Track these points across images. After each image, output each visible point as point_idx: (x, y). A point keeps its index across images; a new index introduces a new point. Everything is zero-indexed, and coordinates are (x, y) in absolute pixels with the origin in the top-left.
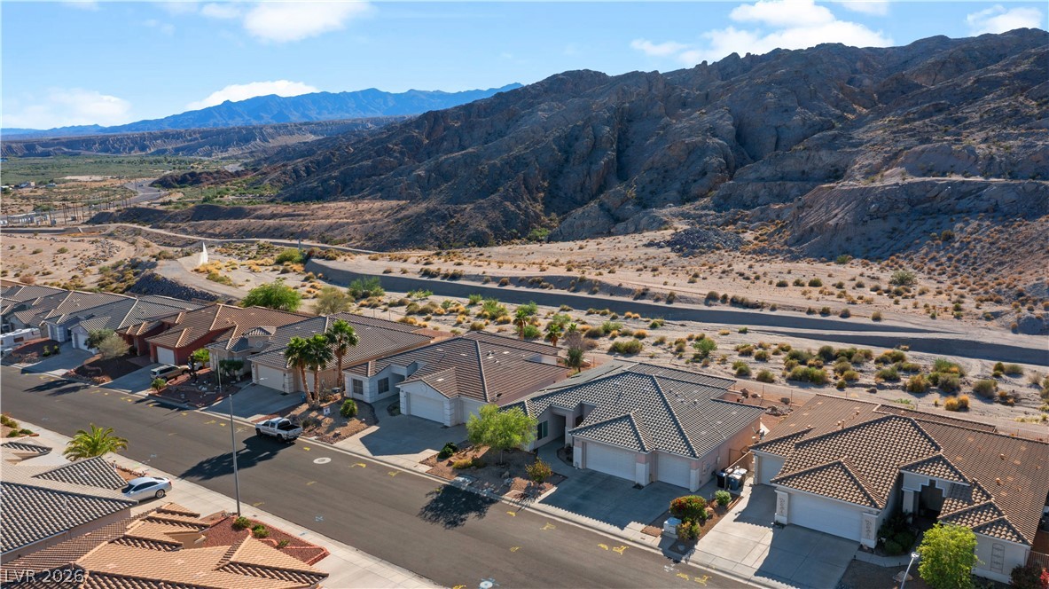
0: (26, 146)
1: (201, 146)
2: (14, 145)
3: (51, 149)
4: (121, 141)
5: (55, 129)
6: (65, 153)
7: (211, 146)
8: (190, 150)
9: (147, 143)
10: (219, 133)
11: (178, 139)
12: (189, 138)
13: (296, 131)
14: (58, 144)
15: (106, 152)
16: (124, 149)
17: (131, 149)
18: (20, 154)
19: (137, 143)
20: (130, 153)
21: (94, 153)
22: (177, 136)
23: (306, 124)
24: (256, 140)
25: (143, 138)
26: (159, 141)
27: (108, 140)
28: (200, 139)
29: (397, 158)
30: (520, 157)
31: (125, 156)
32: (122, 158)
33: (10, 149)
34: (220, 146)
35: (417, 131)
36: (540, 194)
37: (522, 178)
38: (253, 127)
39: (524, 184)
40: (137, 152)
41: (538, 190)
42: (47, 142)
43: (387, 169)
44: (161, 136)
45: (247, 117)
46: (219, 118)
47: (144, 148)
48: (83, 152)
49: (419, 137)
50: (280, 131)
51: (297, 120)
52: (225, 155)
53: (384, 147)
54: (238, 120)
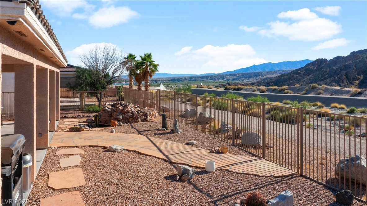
0: (190, 78)
1: (241, 78)
2: (187, 78)
3: (196, 79)
6: (200, 80)
7: (244, 78)
8: (237, 79)
10: (248, 74)
11: (234, 76)
12: (238, 76)
14: (199, 77)
15: (212, 80)
16: (217, 79)
17: (219, 79)
18: (188, 80)
19: (221, 77)
21: (208, 80)
22: (234, 75)
23: (278, 71)
24: (259, 76)
25: (223, 76)
26: (228, 77)
27: (213, 76)
28: (241, 76)
29: (301, 76)
30: (347, 65)
31: (217, 81)
32: (215, 81)
33: (185, 78)
34: (247, 78)
35: (312, 66)
36: (355, 81)
37: (345, 73)
38: (260, 72)
39: (346, 76)
40: (221, 80)
41: (354, 79)
42: (196, 77)
43: (295, 79)
44: (229, 75)
45: (260, 70)
46: (251, 70)
47: (223, 79)
48: (205, 80)
49: (312, 68)
50: (269, 73)
51: (276, 70)
52: (248, 81)
53: (296, 72)
54: (257, 71)
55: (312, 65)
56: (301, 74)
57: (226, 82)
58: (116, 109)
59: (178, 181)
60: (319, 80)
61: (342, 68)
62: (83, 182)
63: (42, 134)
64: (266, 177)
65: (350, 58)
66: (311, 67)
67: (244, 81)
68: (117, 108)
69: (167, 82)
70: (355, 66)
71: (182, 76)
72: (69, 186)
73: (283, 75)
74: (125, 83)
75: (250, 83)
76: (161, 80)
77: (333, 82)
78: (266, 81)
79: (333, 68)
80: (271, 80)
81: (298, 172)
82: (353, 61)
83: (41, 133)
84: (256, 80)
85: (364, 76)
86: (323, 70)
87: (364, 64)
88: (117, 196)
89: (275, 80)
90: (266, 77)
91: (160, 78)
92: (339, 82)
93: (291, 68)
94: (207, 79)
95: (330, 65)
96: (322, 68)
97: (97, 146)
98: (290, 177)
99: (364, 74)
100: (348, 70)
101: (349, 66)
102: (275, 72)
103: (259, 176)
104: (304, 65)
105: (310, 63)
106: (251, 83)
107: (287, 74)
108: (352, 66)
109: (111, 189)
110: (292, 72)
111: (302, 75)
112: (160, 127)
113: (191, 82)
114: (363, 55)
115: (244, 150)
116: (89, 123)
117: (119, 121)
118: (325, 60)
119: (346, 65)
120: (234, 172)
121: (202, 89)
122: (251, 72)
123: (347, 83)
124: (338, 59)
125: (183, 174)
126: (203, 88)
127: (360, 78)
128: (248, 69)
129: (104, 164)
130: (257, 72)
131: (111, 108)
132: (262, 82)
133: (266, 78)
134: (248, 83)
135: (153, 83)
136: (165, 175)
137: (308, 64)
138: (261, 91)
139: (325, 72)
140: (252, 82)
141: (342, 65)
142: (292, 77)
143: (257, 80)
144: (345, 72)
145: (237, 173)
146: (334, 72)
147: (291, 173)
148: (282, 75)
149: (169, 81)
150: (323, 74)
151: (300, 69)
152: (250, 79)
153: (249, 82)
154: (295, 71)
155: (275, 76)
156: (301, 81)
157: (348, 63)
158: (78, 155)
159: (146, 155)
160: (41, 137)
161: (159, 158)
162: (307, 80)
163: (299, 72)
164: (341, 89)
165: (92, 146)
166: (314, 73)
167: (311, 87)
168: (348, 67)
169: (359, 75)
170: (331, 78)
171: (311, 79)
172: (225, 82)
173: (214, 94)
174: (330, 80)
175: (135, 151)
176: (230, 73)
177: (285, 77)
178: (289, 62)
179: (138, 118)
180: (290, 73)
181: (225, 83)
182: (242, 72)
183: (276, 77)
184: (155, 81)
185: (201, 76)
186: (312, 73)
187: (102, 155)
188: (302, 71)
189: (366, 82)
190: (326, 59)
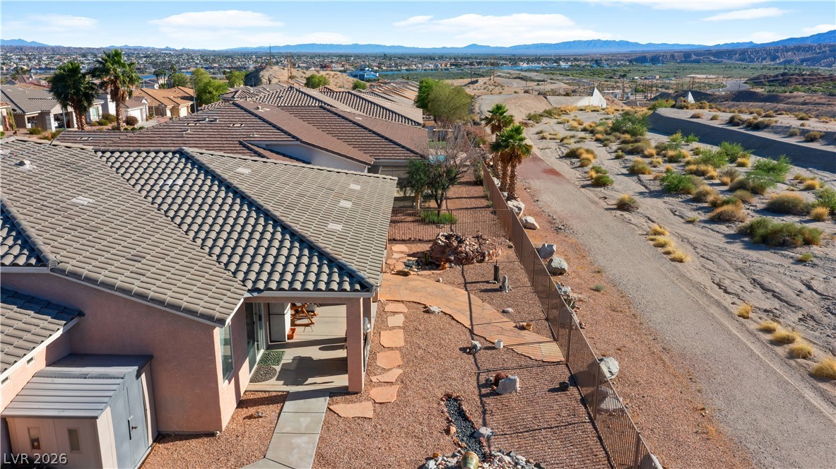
0: (684, 55)
1: (825, 58)
2: (677, 54)
3: (702, 58)
4: (757, 52)
5: (719, 45)
6: (711, 61)
8: (814, 61)
9: (779, 54)
11: (808, 51)
12: (818, 51)
14: (708, 54)
15: (743, 61)
16: (758, 59)
17: (764, 59)
18: (679, 61)
19: (770, 54)
20: (762, 62)
21: (733, 62)
22: (809, 49)
25: (777, 51)
26: (790, 53)
27: (747, 51)
28: (828, 52)
31: (755, 65)
32: (752, 65)
33: (673, 56)
40: (767, 63)
42: (701, 53)
44: (792, 49)
47: (774, 59)
48: (724, 61)
57: (780, 68)
58: (450, 245)
59: (467, 353)
62: (402, 344)
68: (451, 241)
69: (625, 66)
71: (664, 48)
72: (394, 346)
74: (525, 65)
76: (611, 60)
88: (422, 358)
91: (608, 55)
94: (730, 58)
97: (420, 303)
109: (420, 352)
112: (491, 279)
113: (687, 65)
116: (419, 258)
117: (450, 262)
129: (420, 328)
131: (444, 241)
135: (591, 67)
136: (461, 346)
138: (807, 137)
145: (517, 353)
149: (631, 61)
158: (402, 315)
159: (458, 322)
161: (466, 327)
165: (415, 303)
172: (777, 69)
173: (695, 136)
175: (450, 315)
176: (797, 44)
179: (473, 259)
181: (776, 72)
182: (831, 42)
184: (596, 61)
185: (714, 50)
187: (421, 317)
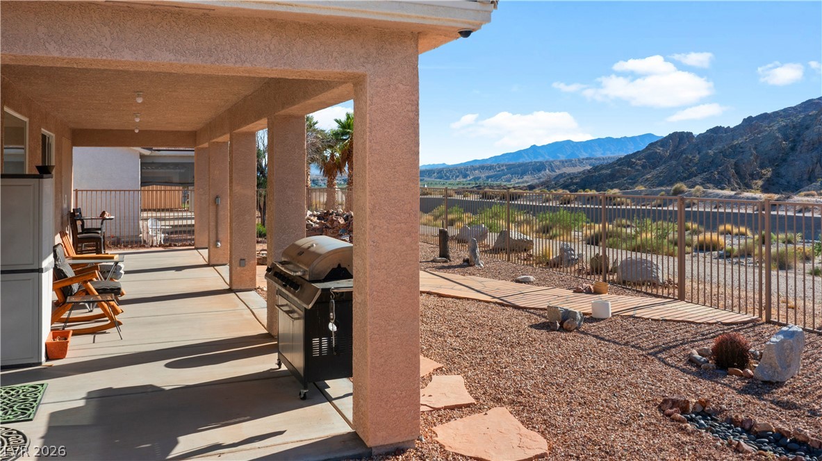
1: (504, 175)
4: (451, 171)
7: (512, 175)
8: (497, 177)
9: (468, 172)
10: (520, 165)
11: (490, 170)
12: (498, 169)
13: (578, 164)
15: (441, 178)
16: (453, 177)
17: (457, 177)
19: (461, 172)
20: (456, 179)
21: (433, 179)
22: (491, 168)
23: (587, 159)
24: (545, 170)
25: (465, 169)
26: (477, 172)
27: (443, 171)
28: (506, 170)
29: (638, 170)
30: (737, 146)
31: (452, 181)
32: (449, 182)
34: (518, 174)
35: (661, 149)
36: (755, 181)
37: (733, 163)
38: (546, 162)
39: (735, 169)
40: (460, 179)
41: (753, 176)
43: (623, 177)
44: (479, 168)
45: (548, 158)
46: (527, 158)
47: (465, 176)
48: (426, 179)
49: (662, 153)
50: (566, 164)
51: (581, 157)
52: (520, 180)
53: (627, 161)
54: (540, 159)
55: (662, 146)
56: (637, 165)
57: (473, 183)
58: (332, 224)
59: (559, 331)
60: (679, 178)
61: (727, 153)
63: (247, 260)
64: (709, 324)
65: (742, 131)
66: (659, 150)
67: (513, 182)
68: (332, 221)
70: (755, 148)
73: (597, 167)
75: (526, 185)
77: (708, 183)
78: (562, 181)
79: (707, 153)
80: (571, 178)
81: (761, 316)
82: (750, 137)
83: (244, 260)
84: (540, 178)
85: (773, 170)
86: (687, 157)
87: (774, 143)
89: (582, 180)
90: (561, 172)
92: (720, 183)
93: (614, 153)
94: (430, 176)
95: (699, 146)
96: (682, 153)
98: (750, 324)
99: (773, 165)
100: (740, 157)
101: (741, 148)
102: (581, 162)
103: (697, 323)
104: (642, 147)
105: (657, 142)
106: (529, 186)
107: (607, 166)
108: (747, 149)
110: (618, 160)
111: (640, 168)
114: (771, 124)
115: (634, 290)
118: (690, 135)
119: (735, 145)
120: (648, 319)
121: (429, 196)
122: (527, 161)
123: (738, 184)
124: (716, 133)
125: (565, 320)
126: (431, 194)
127: (764, 175)
128: (519, 153)
130: (541, 162)
131: (318, 221)
132: (553, 183)
133: (561, 175)
134: (521, 185)
136: (527, 324)
137: (651, 144)
139: (691, 160)
140: (529, 184)
141: (726, 147)
142: (618, 171)
143: (541, 180)
144: (733, 161)
145: (652, 320)
146: (710, 160)
147: (749, 319)
148: (596, 169)
150: (687, 165)
151: (635, 154)
152: (526, 178)
153: (523, 182)
154: (624, 158)
155: (579, 170)
156: (640, 181)
157: (740, 142)
160: (244, 266)
162: (651, 177)
163: (633, 160)
164: (736, 194)
166: (665, 163)
167: (672, 192)
168: (741, 150)
169: (762, 167)
170: (705, 174)
171: (661, 177)
172: (469, 184)
174: (702, 178)
176: (481, 164)
177: (604, 172)
178: (609, 140)
180: (613, 163)
181: (470, 187)
182: (506, 162)
183: (584, 172)
186: (661, 163)
188: (639, 160)
189: (777, 183)
190: (691, 133)
